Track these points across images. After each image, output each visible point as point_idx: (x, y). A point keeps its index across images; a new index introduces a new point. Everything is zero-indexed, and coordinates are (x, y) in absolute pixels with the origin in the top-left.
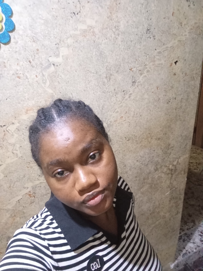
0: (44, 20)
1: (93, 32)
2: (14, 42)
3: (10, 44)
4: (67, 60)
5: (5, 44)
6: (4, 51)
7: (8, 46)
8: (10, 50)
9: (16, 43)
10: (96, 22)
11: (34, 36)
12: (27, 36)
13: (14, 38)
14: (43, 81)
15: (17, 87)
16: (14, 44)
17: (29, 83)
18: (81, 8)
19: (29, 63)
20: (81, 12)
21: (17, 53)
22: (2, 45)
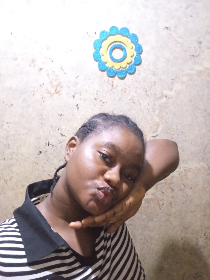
0: (166, 59)
3: (134, 75)
5: (130, 74)
6: (128, 79)
7: (132, 76)
8: (133, 79)
9: (139, 74)
11: (155, 71)
12: (149, 70)
13: (139, 70)
14: (153, 109)
17: (140, 109)
18: (201, 52)
20: (200, 55)
21: (138, 83)
22: (128, 74)
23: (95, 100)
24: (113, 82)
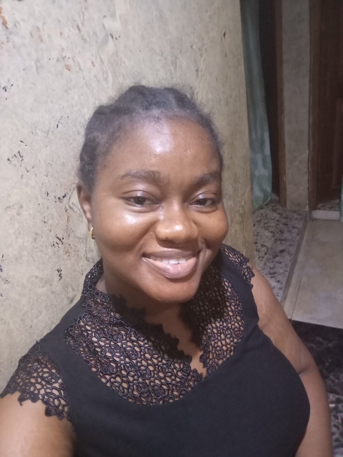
15: (68, 93)
19: (78, 31)
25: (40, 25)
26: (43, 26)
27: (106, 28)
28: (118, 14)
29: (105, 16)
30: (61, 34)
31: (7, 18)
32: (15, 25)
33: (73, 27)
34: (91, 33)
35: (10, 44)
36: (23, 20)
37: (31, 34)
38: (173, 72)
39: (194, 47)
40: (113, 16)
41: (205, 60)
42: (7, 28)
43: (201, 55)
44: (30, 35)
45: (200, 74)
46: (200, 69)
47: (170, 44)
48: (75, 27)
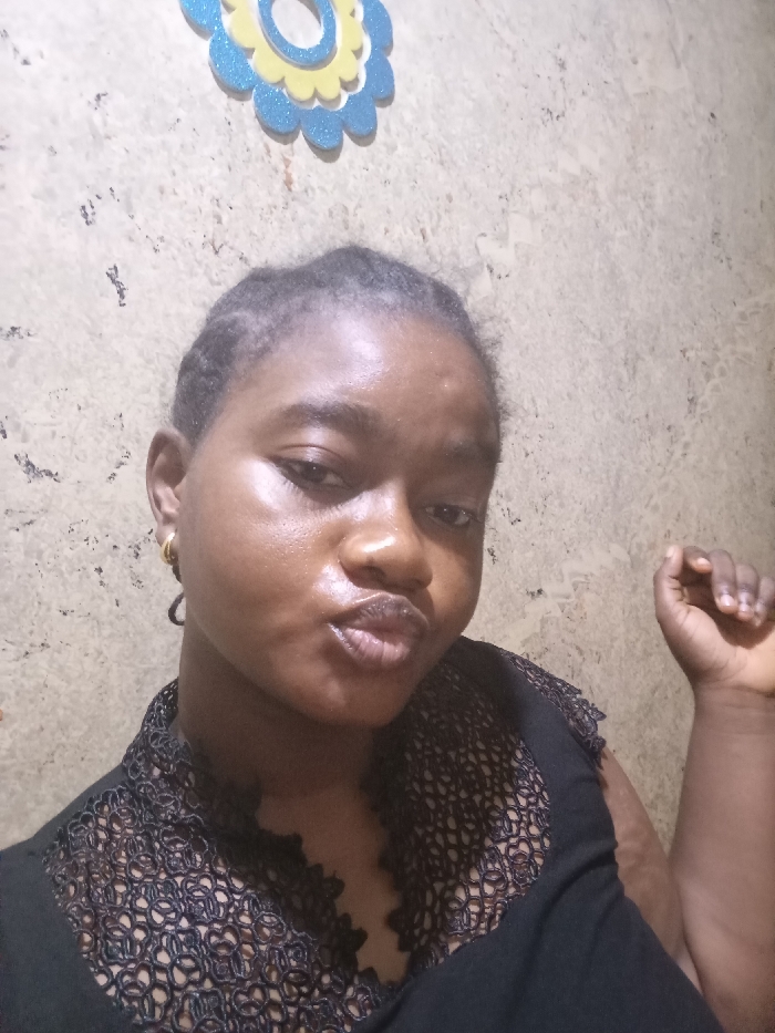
0: (473, 100)
1: (594, 192)
2: (385, 144)
4: (527, 263)
6: (351, 163)
7: (363, 150)
8: (371, 166)
9: (392, 149)
10: (602, 161)
11: (444, 147)
13: (388, 130)
16: (383, 149)
18: (568, 104)
19: (421, 237)
20: (566, 114)
21: (389, 187)
22: (346, 137)
23: (212, 253)
24: (287, 162)
25: (351, 207)
26: (356, 208)
27: (482, 252)
28: (513, 239)
29: (483, 235)
30: (387, 231)
31: (294, 177)
32: (306, 191)
33: (413, 229)
34: (449, 249)
35: (288, 214)
36: (323, 189)
37: (331, 213)
38: (626, 379)
39: (691, 354)
40: (502, 239)
41: (716, 389)
42: (290, 190)
43: (708, 377)
44: (327, 213)
45: (699, 410)
46: (700, 400)
47: (626, 327)
48: (418, 230)
